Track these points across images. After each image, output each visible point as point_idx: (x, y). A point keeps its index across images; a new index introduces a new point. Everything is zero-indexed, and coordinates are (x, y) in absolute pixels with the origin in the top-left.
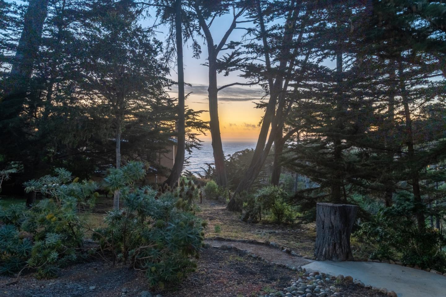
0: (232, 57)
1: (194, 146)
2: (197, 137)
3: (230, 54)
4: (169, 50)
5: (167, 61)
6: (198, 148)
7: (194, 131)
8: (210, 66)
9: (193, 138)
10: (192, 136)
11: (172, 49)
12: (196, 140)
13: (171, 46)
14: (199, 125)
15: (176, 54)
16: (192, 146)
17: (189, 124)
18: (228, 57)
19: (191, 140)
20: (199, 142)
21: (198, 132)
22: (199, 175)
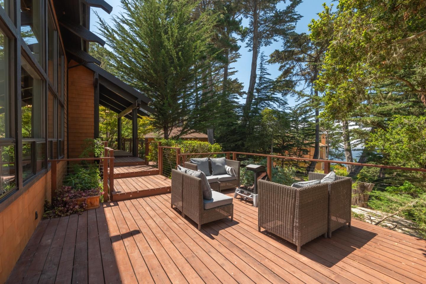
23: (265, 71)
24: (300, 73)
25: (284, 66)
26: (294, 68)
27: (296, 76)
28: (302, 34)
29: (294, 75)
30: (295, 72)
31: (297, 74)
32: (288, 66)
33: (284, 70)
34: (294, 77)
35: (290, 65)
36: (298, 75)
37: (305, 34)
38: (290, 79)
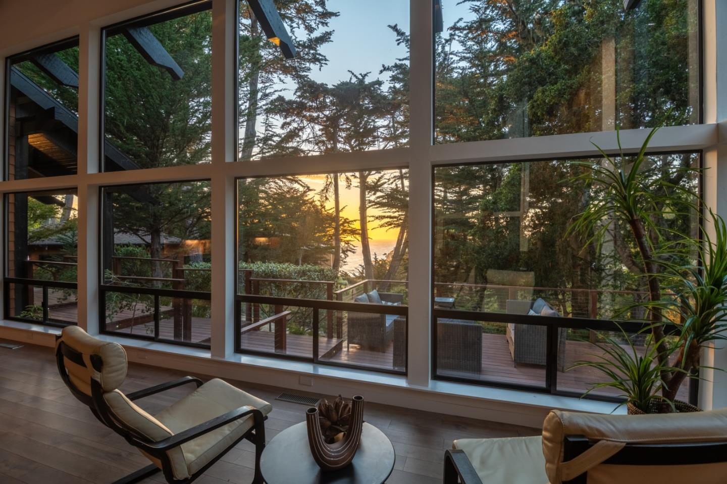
0: (379, 180)
1: (350, 251)
2: (351, 243)
3: (377, 178)
4: (328, 183)
5: (327, 191)
6: (354, 252)
7: (349, 238)
8: (361, 188)
9: (348, 244)
10: (347, 243)
11: (331, 183)
12: (351, 246)
13: (330, 180)
14: (353, 232)
15: (333, 186)
16: (347, 250)
17: (345, 231)
18: (376, 181)
19: (346, 245)
20: (353, 247)
21: (352, 239)
22: (354, 275)
23: (270, 129)
24: (312, 139)
25: (289, 124)
26: (304, 130)
27: (307, 143)
28: (322, 84)
29: (303, 141)
30: (304, 137)
31: (307, 141)
32: (295, 125)
33: (288, 130)
34: (304, 144)
35: (299, 124)
36: (310, 142)
37: (327, 85)
38: (298, 146)
